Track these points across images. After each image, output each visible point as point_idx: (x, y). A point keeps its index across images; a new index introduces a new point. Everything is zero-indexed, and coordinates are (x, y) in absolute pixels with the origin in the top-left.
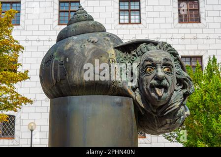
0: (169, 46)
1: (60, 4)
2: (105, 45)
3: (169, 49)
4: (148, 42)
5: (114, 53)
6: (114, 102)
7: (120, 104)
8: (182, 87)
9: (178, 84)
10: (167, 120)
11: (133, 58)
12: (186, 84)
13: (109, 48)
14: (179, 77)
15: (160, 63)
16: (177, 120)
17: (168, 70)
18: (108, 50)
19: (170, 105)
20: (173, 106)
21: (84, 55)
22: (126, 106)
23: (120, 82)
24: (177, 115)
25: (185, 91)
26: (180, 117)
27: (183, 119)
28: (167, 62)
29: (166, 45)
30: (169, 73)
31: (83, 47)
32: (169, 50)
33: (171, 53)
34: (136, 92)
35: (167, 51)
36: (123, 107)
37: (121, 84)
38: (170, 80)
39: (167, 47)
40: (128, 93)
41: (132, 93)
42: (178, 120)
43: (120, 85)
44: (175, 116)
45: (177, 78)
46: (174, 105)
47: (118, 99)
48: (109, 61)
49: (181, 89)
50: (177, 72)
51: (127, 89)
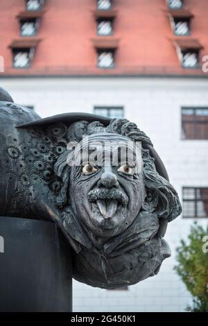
0: (134, 126)
3: (133, 132)
4: (89, 119)
5: (17, 137)
8: (155, 204)
11: (60, 150)
12: (163, 198)
13: (7, 127)
14: (152, 185)
18: (6, 130)
19: (132, 237)
20: (136, 238)
23: (31, 194)
25: (161, 213)
29: (127, 124)
30: (129, 176)
32: (133, 134)
33: (136, 141)
34: (65, 213)
35: (129, 136)
37: (33, 197)
39: (128, 129)
40: (48, 214)
43: (31, 199)
45: (146, 187)
46: (139, 236)
47: (24, 223)
48: (7, 150)
49: (154, 209)
50: (147, 176)
51: (46, 206)
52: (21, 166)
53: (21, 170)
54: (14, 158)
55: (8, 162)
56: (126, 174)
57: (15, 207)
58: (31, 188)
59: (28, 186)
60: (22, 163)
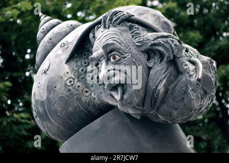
13: (61, 68)
14: (144, 48)
17: (114, 58)
18: (60, 71)
23: (95, 98)
31: (39, 85)
35: (113, 24)
37: (97, 99)
39: (111, 20)
41: (113, 102)
48: (66, 84)
49: (159, 60)
51: (105, 100)
52: (79, 86)
53: (81, 89)
54: (72, 85)
55: (70, 91)
56: (116, 61)
57: (94, 111)
58: (93, 94)
59: (90, 94)
60: (79, 84)
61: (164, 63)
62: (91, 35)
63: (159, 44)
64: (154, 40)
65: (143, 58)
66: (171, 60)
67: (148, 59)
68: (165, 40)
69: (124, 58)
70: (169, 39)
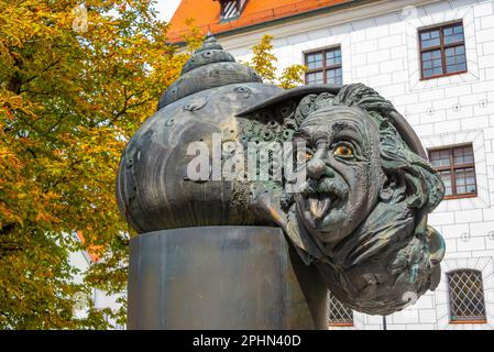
1: (420, 37)
2: (217, 111)
3: (366, 98)
5: (235, 128)
6: (225, 241)
7: (241, 245)
8: (402, 190)
9: (393, 184)
10: (366, 276)
11: (287, 133)
13: (224, 118)
15: (325, 138)
16: (398, 274)
17: (345, 152)
18: (222, 122)
19: (366, 238)
20: (373, 240)
21: (166, 142)
22: (259, 247)
23: (251, 194)
24: (396, 262)
25: (411, 200)
26: (407, 267)
27: (419, 271)
28: (343, 133)
30: (348, 159)
31: (169, 123)
32: (364, 102)
33: (369, 109)
34: (290, 213)
36: (252, 251)
38: (350, 175)
39: (360, 96)
41: (280, 216)
42: (402, 275)
43: (252, 200)
44: (388, 266)
46: (377, 237)
50: (384, 154)
51: (268, 206)
58: (252, 186)
59: (248, 184)
61: (404, 204)
62: (306, 100)
63: (416, 174)
64: (413, 163)
65: (381, 178)
66: (416, 208)
67: (386, 185)
68: (428, 173)
69: (358, 160)
70: (433, 176)
